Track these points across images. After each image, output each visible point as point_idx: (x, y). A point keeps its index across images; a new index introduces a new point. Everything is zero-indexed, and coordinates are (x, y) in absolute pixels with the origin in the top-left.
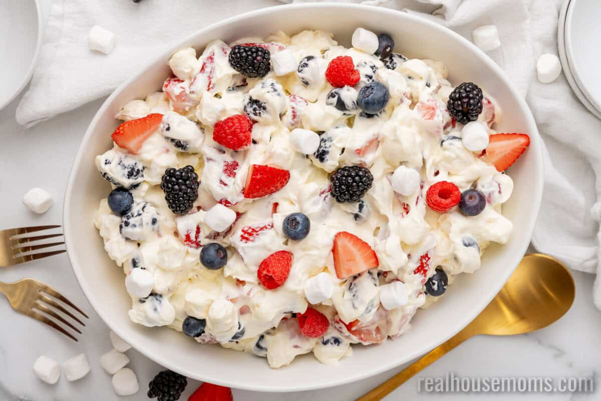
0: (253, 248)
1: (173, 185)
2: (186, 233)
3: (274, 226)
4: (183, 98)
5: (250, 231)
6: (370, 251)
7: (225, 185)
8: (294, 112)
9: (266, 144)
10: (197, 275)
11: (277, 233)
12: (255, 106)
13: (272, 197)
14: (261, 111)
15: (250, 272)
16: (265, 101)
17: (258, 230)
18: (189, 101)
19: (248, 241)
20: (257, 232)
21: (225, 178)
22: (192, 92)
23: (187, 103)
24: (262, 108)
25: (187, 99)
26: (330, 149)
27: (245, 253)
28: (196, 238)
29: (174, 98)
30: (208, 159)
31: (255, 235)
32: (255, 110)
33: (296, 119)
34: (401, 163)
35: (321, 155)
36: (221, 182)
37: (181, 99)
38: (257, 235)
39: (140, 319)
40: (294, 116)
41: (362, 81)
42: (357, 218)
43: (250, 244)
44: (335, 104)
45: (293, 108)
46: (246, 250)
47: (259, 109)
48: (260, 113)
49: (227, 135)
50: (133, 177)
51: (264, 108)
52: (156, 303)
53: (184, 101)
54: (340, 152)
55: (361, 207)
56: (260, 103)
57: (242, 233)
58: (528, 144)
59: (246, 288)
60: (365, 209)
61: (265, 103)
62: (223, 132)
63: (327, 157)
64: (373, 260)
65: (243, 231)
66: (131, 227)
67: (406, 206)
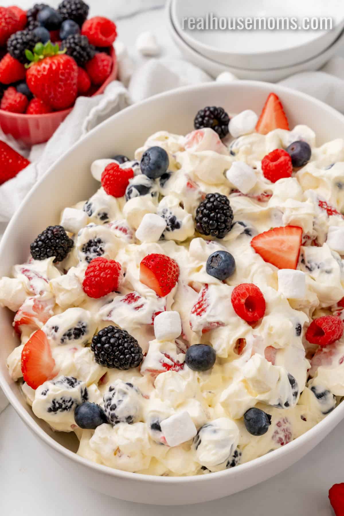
0: (214, 308)
1: (109, 342)
2: (161, 364)
3: (207, 282)
4: (40, 307)
5: (197, 306)
6: (284, 229)
7: (142, 306)
8: (121, 229)
9: (131, 260)
10: (210, 392)
11: (215, 284)
12: (92, 249)
13: (182, 282)
14: (100, 247)
15: (236, 326)
16: (94, 235)
17: (201, 299)
18: (47, 305)
19: (205, 310)
20: (202, 300)
21: (135, 304)
22: (41, 293)
23: (47, 308)
24: (98, 244)
25: (43, 304)
26: (173, 214)
27: (213, 316)
28: (172, 360)
29: (34, 313)
30: (108, 315)
31: (204, 302)
32: (95, 251)
33: (128, 232)
34: (224, 173)
35: (174, 224)
36: (137, 308)
37: (38, 308)
38: (205, 301)
39: (213, 451)
40: (125, 231)
41: (136, 170)
42: (250, 233)
43: (208, 310)
44: (139, 194)
45: (117, 228)
46: (212, 314)
47: (97, 247)
48: (101, 249)
49: (99, 276)
50: (75, 384)
51: (99, 241)
52: (209, 429)
53: (43, 308)
54: (181, 208)
55: (241, 224)
56: (93, 241)
57: (195, 313)
58: (277, 98)
59: (249, 339)
60: (245, 222)
61: (96, 237)
62: (93, 278)
63: (178, 220)
64: (294, 230)
65: (193, 313)
66: (119, 404)
67: (266, 194)
